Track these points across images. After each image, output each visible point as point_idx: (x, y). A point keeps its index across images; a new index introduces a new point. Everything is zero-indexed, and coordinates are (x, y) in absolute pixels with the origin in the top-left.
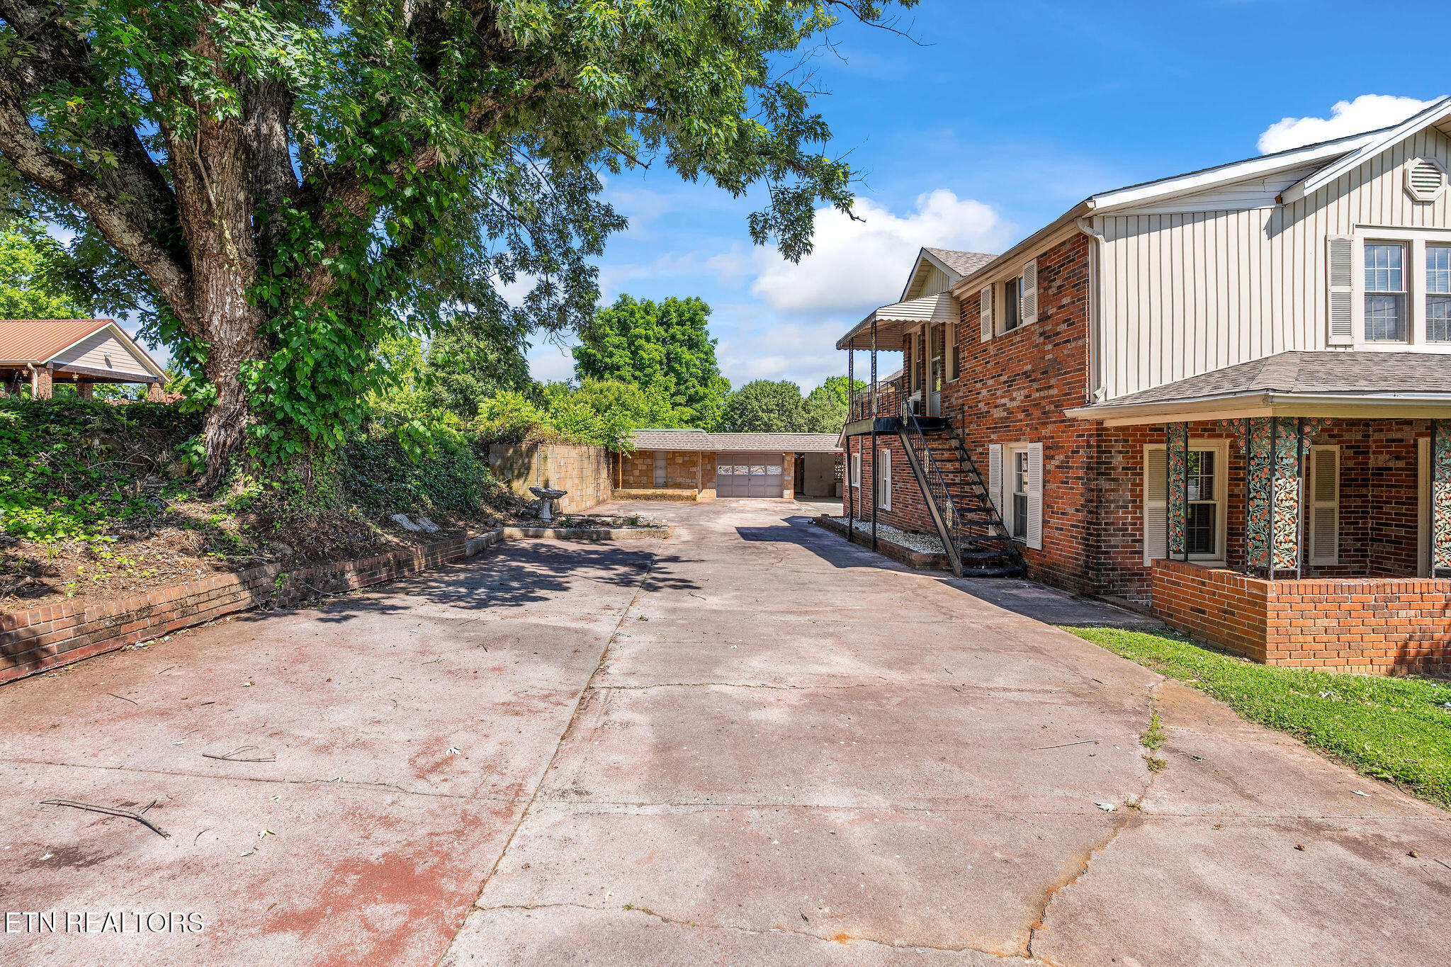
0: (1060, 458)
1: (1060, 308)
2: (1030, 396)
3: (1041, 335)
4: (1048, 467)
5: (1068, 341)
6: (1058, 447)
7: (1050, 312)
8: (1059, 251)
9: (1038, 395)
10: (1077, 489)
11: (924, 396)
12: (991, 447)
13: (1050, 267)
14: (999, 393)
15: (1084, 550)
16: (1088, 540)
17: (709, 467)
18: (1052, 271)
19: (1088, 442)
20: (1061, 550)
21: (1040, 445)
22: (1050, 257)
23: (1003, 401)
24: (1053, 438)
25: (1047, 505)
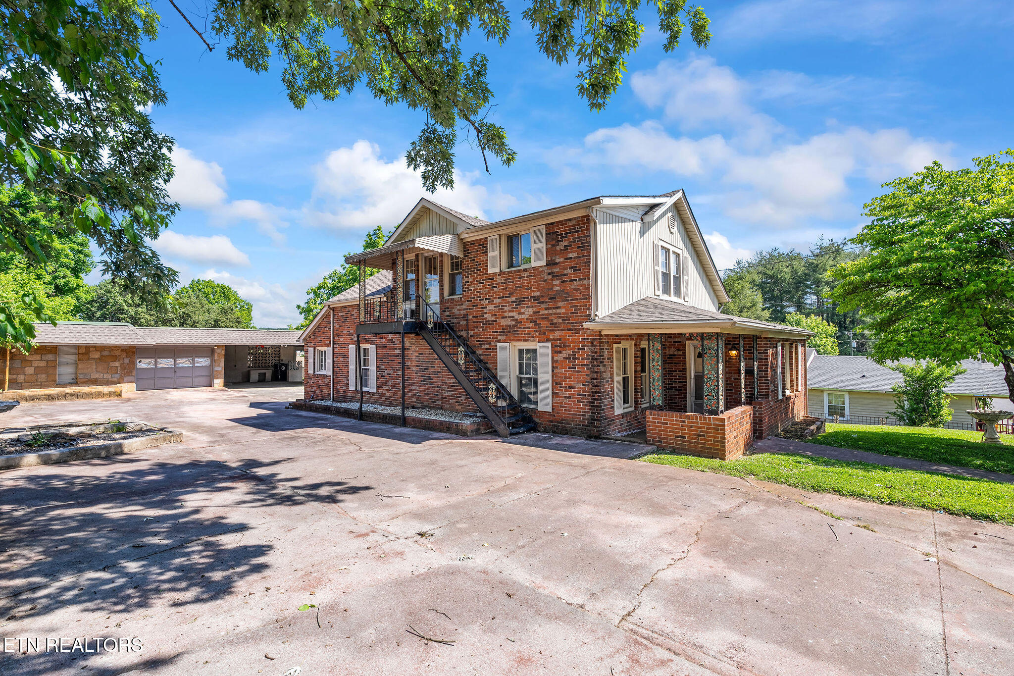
0: (566, 353)
1: (566, 259)
2: (539, 312)
3: (549, 274)
4: (555, 358)
5: (576, 280)
6: (565, 346)
7: (557, 261)
8: (566, 224)
9: (546, 312)
10: (584, 372)
11: (418, 306)
12: (499, 345)
13: (558, 232)
14: (506, 309)
15: (590, 409)
16: (594, 403)
17: (127, 361)
18: (559, 235)
19: (592, 343)
20: (570, 411)
21: (549, 344)
22: (557, 226)
23: (511, 314)
24: (560, 340)
25: (556, 383)
